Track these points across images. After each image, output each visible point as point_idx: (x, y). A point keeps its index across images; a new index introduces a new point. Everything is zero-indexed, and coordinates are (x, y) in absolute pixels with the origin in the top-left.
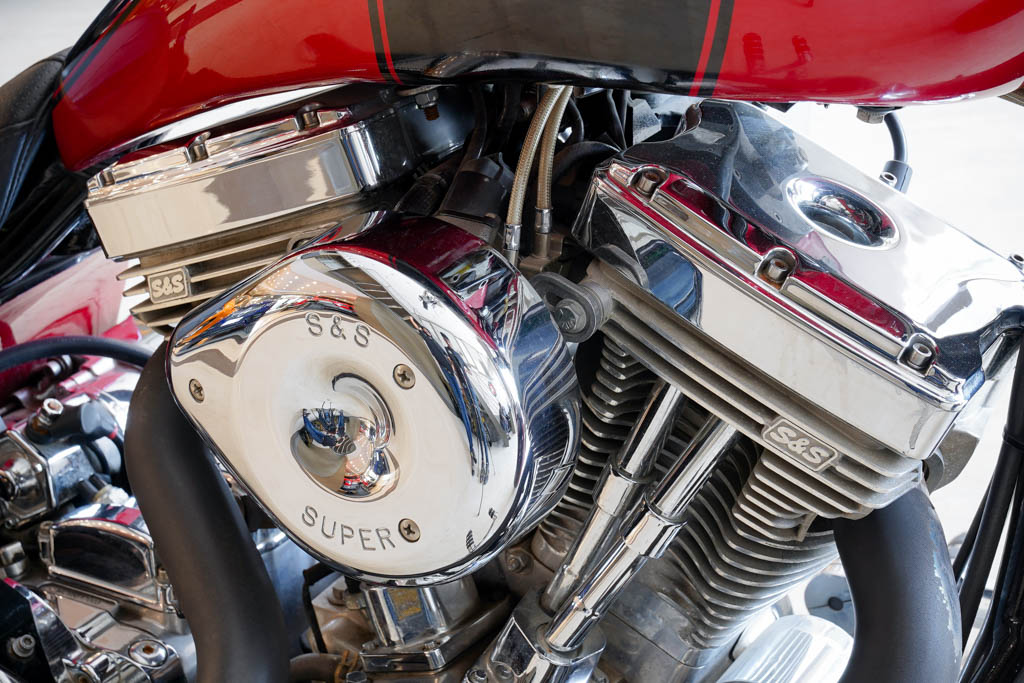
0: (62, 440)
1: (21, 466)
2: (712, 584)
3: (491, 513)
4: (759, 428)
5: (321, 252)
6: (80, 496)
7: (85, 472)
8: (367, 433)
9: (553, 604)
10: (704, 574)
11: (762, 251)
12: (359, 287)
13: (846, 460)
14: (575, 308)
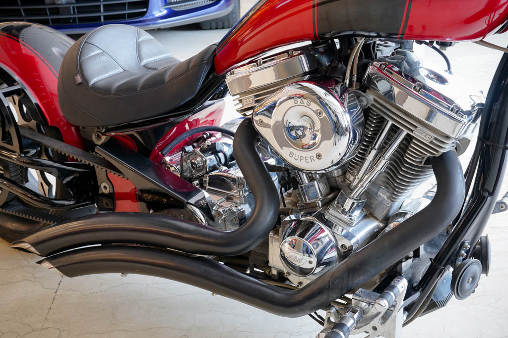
0: (210, 153)
1: (199, 159)
2: (397, 181)
3: (340, 154)
4: (412, 131)
5: (294, 84)
6: (214, 168)
7: (215, 163)
8: (308, 130)
9: (352, 188)
10: (395, 178)
11: (414, 83)
12: (307, 91)
13: (436, 139)
14: (363, 99)
